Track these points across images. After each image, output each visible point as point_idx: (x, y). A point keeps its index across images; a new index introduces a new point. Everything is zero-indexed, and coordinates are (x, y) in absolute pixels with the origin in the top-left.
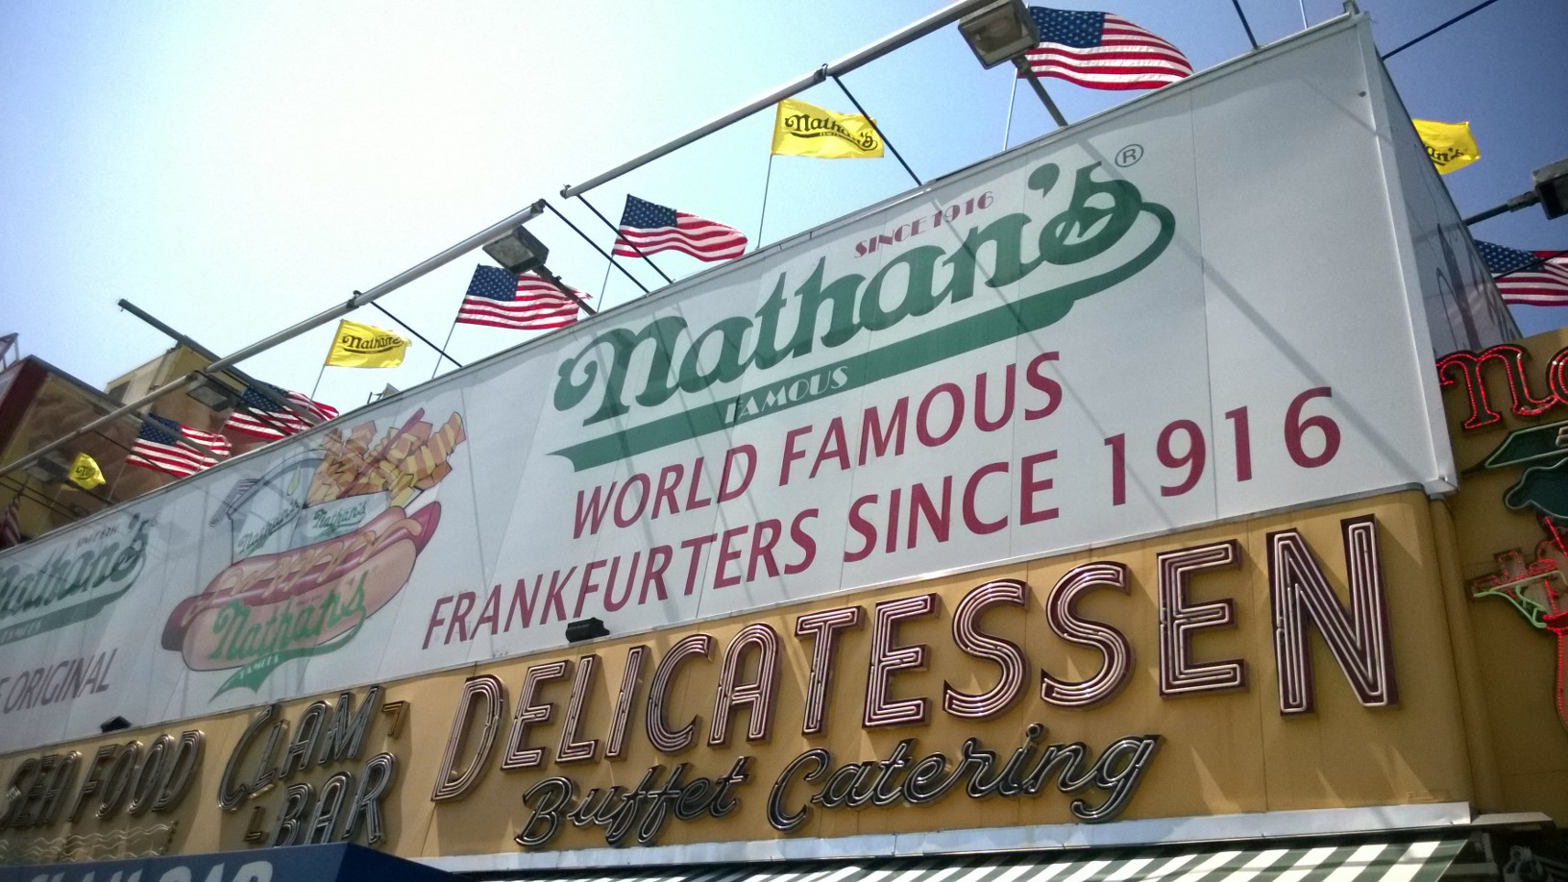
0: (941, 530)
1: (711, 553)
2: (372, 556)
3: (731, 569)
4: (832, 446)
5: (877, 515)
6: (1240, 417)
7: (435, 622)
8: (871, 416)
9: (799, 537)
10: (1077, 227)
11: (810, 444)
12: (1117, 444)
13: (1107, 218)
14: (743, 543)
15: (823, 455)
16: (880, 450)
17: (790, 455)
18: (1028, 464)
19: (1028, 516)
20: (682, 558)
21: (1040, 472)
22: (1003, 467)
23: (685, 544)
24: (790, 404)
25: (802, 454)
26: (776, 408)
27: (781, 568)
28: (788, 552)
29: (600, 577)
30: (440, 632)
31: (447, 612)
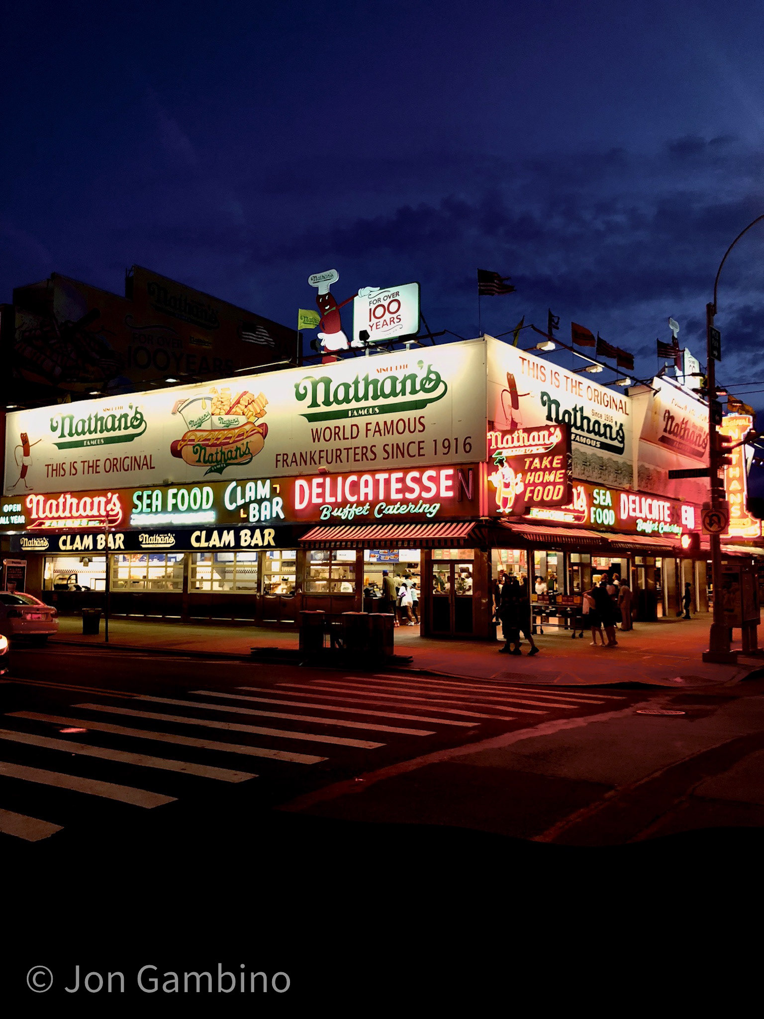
0: (403, 455)
1: (351, 452)
2: (247, 437)
3: (358, 457)
4: (377, 429)
5: (389, 449)
6: (456, 439)
7: (277, 461)
8: (385, 423)
9: (372, 452)
10: (428, 382)
11: (372, 427)
12: (435, 441)
13: (434, 382)
14: (359, 451)
15: (375, 432)
16: (388, 432)
17: (367, 430)
18: (419, 442)
19: (419, 455)
20: (344, 453)
21: (422, 445)
22: (414, 443)
23: (345, 449)
24: (365, 415)
25: (370, 430)
26: (361, 415)
27: (369, 459)
28: (370, 455)
29: (323, 454)
30: (280, 464)
31: (280, 458)
